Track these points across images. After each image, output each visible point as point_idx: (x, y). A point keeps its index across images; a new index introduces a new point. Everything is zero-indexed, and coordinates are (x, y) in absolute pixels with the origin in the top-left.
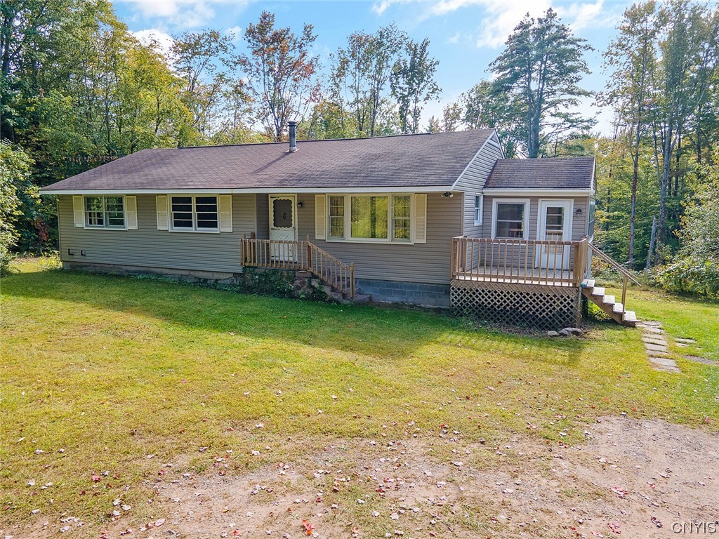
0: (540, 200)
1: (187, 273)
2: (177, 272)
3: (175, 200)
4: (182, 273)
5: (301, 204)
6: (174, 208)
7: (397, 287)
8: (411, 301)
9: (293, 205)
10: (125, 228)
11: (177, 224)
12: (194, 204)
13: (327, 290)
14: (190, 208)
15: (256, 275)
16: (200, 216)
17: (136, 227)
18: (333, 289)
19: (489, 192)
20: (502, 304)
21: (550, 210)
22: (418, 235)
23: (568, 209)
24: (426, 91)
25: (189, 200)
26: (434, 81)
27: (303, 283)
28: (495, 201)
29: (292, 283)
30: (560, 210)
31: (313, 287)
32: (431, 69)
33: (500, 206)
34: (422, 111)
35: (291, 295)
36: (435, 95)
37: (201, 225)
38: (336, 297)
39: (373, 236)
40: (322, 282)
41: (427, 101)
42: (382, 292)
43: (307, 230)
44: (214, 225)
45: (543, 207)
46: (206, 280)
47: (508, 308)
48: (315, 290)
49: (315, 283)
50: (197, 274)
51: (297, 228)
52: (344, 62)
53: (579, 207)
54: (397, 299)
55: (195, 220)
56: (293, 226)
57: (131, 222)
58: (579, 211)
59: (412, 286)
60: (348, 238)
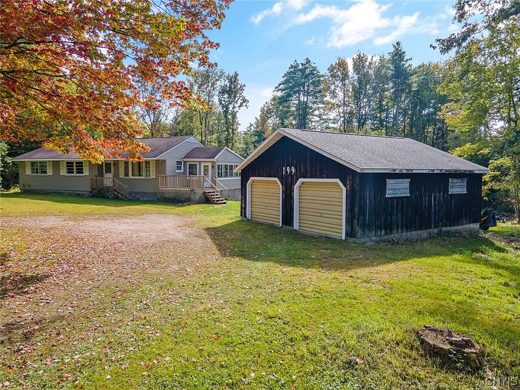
0: (201, 163)
1: (72, 192)
2: (68, 192)
3: (67, 163)
4: (70, 192)
5: (114, 164)
6: (67, 166)
7: (147, 195)
8: (151, 199)
9: (112, 165)
10: (47, 174)
11: (68, 173)
12: (75, 165)
13: (119, 195)
14: (73, 166)
15: (96, 191)
16: (77, 169)
17: (52, 174)
18: (122, 195)
19: (185, 160)
20: (171, 197)
21: (205, 166)
22: (153, 175)
23: (210, 165)
24: (240, 101)
25: (73, 163)
26: (244, 96)
27: (112, 193)
28: (188, 163)
29: (108, 193)
30: (208, 166)
32: (242, 89)
33: (189, 165)
35: (108, 198)
36: (244, 104)
37: (77, 173)
38: (122, 197)
39: (140, 176)
40: (118, 193)
41: (240, 107)
42: (143, 197)
43: (116, 175)
44: (82, 173)
45: (202, 165)
46: (79, 194)
47: (173, 198)
48: (116, 195)
49: (116, 193)
50: (76, 192)
53: (213, 165)
54: (147, 199)
55: (75, 171)
56: (112, 172)
57: (50, 172)
58: (213, 167)
60: (131, 177)
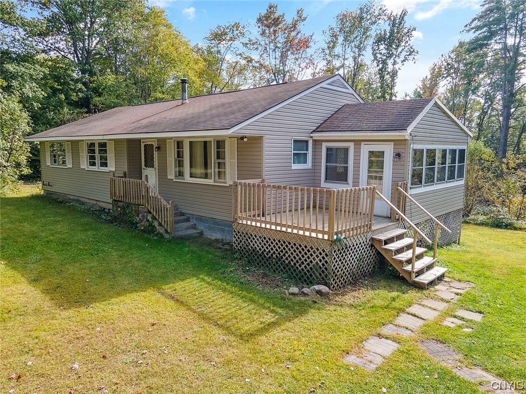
0: (363, 143)
3: (88, 145)
4: (93, 202)
5: (158, 148)
7: (219, 225)
9: (154, 149)
10: (66, 166)
11: (90, 164)
12: (97, 148)
13: (156, 224)
14: (95, 151)
16: (100, 158)
17: (71, 166)
19: (317, 136)
21: (371, 153)
23: (389, 151)
24: (404, 53)
25: (95, 145)
26: (411, 45)
27: (143, 217)
28: (324, 145)
29: (138, 216)
30: (382, 154)
31: (149, 221)
32: (409, 34)
33: (328, 149)
34: (399, 72)
35: (137, 227)
36: (411, 57)
38: (161, 231)
40: (154, 218)
41: (404, 62)
42: (210, 229)
43: (162, 172)
44: (106, 165)
45: (365, 149)
46: (104, 209)
47: (274, 256)
48: (150, 224)
49: (149, 218)
50: (100, 204)
52: (335, 36)
53: (398, 151)
54: (219, 236)
55: (97, 161)
56: (155, 167)
57: (69, 162)
58: (398, 155)
59: (226, 224)
60: (188, 179)
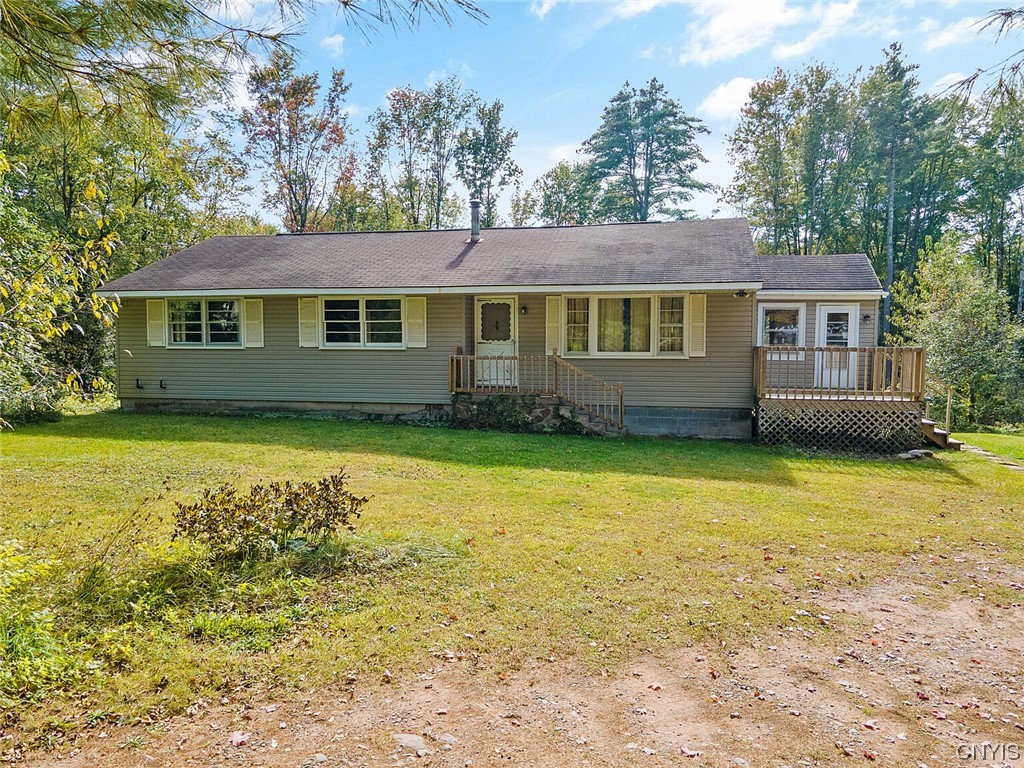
0: (818, 304)
1: (349, 407)
2: (330, 406)
3: (329, 304)
4: (344, 407)
5: (524, 309)
6: (328, 316)
7: (664, 415)
8: (684, 431)
9: (512, 310)
10: (240, 345)
11: (330, 338)
12: (362, 310)
14: (356, 316)
15: (473, 404)
16: (372, 327)
17: (261, 344)
18: (593, 419)
20: (826, 427)
22: (694, 347)
23: (854, 315)
25: (355, 304)
26: (512, 160)
27: (546, 412)
29: (530, 413)
30: (845, 316)
31: (562, 417)
32: (508, 143)
33: (768, 312)
34: (497, 199)
36: (513, 178)
37: (373, 338)
38: (597, 429)
39: (627, 349)
42: (643, 422)
43: (533, 344)
44: (398, 339)
45: (822, 313)
46: (379, 416)
47: (834, 431)
48: (565, 421)
49: (564, 412)
50: (365, 408)
51: (517, 340)
53: (866, 313)
54: (664, 430)
55: (363, 332)
56: (512, 338)
57: (251, 335)
58: (866, 317)
59: (686, 412)
60: (594, 352)
